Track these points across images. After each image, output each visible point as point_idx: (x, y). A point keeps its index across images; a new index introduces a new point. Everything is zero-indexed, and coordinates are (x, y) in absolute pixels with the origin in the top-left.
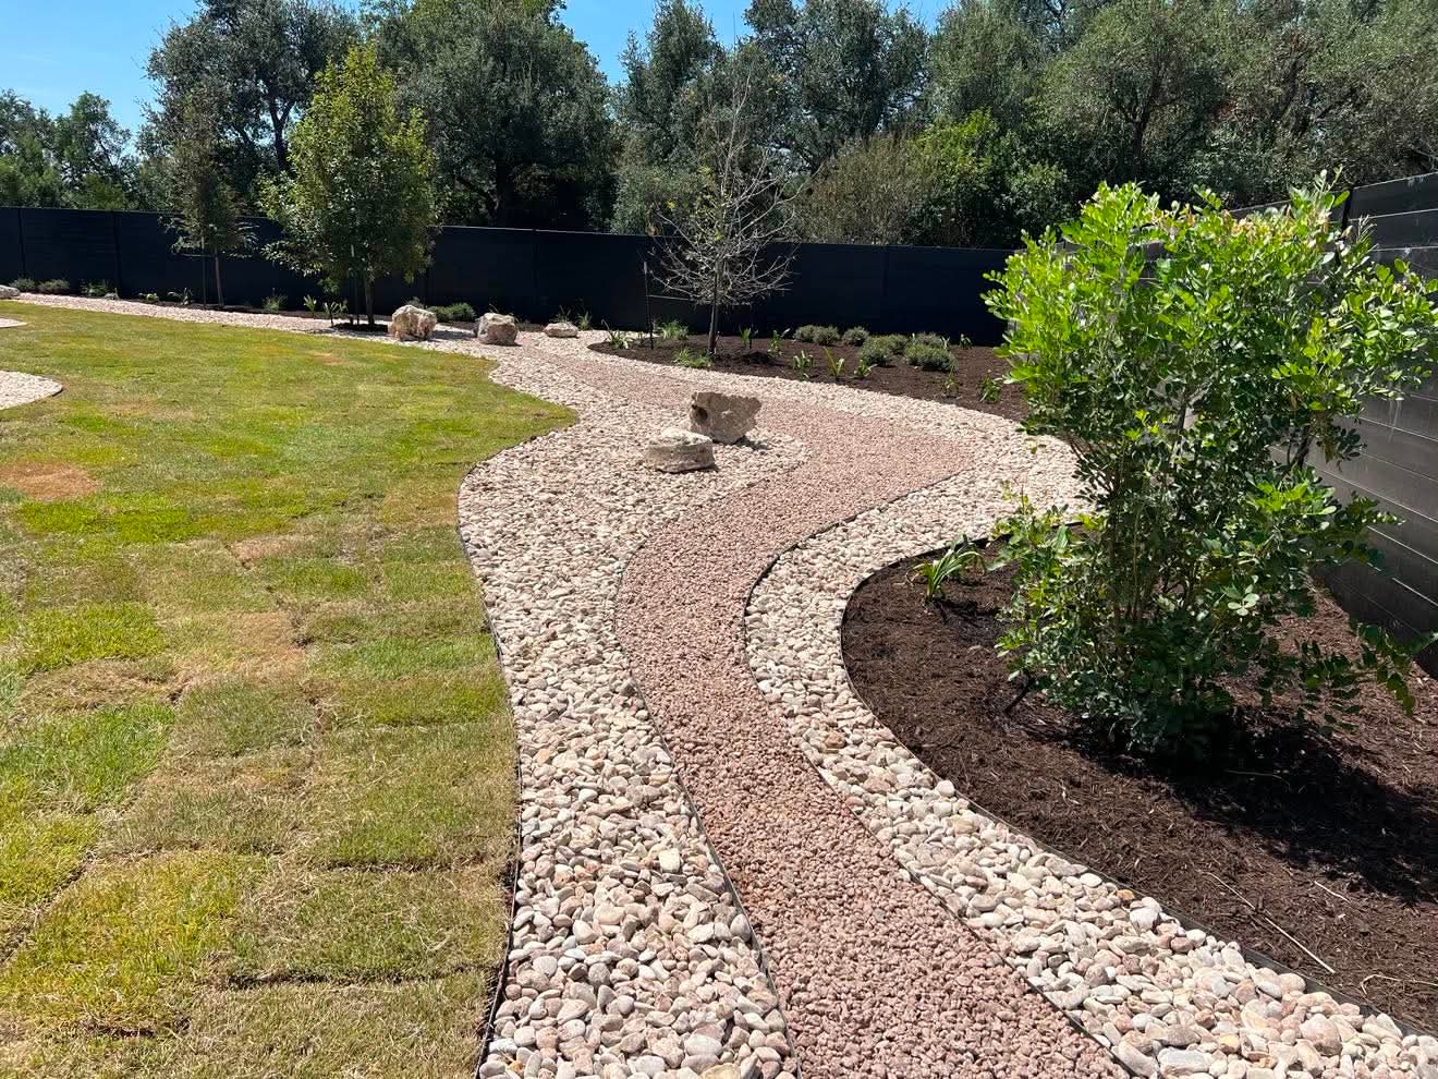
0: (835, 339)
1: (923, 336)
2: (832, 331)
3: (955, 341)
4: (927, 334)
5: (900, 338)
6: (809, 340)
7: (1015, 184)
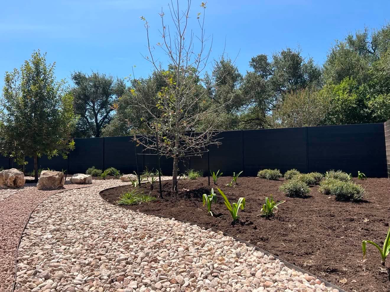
0: (279, 176)
1: (332, 173)
2: (277, 172)
3: (355, 175)
4: (335, 171)
5: (317, 175)
6: (264, 177)
7: (370, 103)
